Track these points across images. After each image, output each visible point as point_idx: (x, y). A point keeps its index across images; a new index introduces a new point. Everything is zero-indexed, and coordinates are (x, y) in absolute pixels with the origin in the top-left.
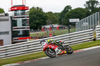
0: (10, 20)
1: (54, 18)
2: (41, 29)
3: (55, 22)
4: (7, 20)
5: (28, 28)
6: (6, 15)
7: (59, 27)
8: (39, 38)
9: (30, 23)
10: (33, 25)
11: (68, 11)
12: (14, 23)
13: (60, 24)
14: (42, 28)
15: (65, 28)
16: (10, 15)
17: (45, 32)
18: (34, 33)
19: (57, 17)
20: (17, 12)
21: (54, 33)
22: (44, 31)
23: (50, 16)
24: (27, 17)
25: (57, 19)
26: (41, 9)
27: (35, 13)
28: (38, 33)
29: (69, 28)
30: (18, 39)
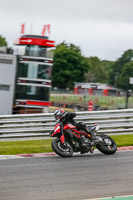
0: (15, 62)
1: (100, 70)
2: (72, 89)
3: (101, 79)
4: (10, 62)
5: (48, 83)
6: (9, 51)
7: (109, 91)
8: (67, 107)
9: (53, 74)
10: (58, 78)
11: (128, 60)
12: (22, 70)
13: (112, 84)
14: (76, 87)
15: (119, 95)
16: (15, 53)
17: (80, 96)
18: (59, 95)
19: (106, 69)
20: (32, 49)
21: (97, 100)
22: (78, 93)
23: (94, 65)
24: (50, 62)
25: (107, 73)
26: (78, 50)
27: (65, 55)
28: (65, 95)
29: (128, 96)
30: (25, 103)
